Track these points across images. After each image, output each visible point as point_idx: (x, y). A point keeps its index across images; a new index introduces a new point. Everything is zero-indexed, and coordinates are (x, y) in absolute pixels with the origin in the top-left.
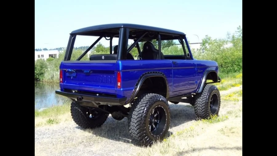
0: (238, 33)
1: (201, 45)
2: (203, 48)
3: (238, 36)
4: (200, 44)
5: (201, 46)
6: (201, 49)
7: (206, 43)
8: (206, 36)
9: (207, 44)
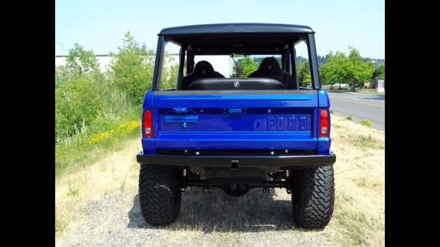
0: (126, 42)
1: (67, 60)
2: (70, 65)
3: (127, 47)
4: (66, 58)
5: (68, 62)
6: (67, 65)
7: (76, 56)
8: (76, 44)
9: (77, 58)
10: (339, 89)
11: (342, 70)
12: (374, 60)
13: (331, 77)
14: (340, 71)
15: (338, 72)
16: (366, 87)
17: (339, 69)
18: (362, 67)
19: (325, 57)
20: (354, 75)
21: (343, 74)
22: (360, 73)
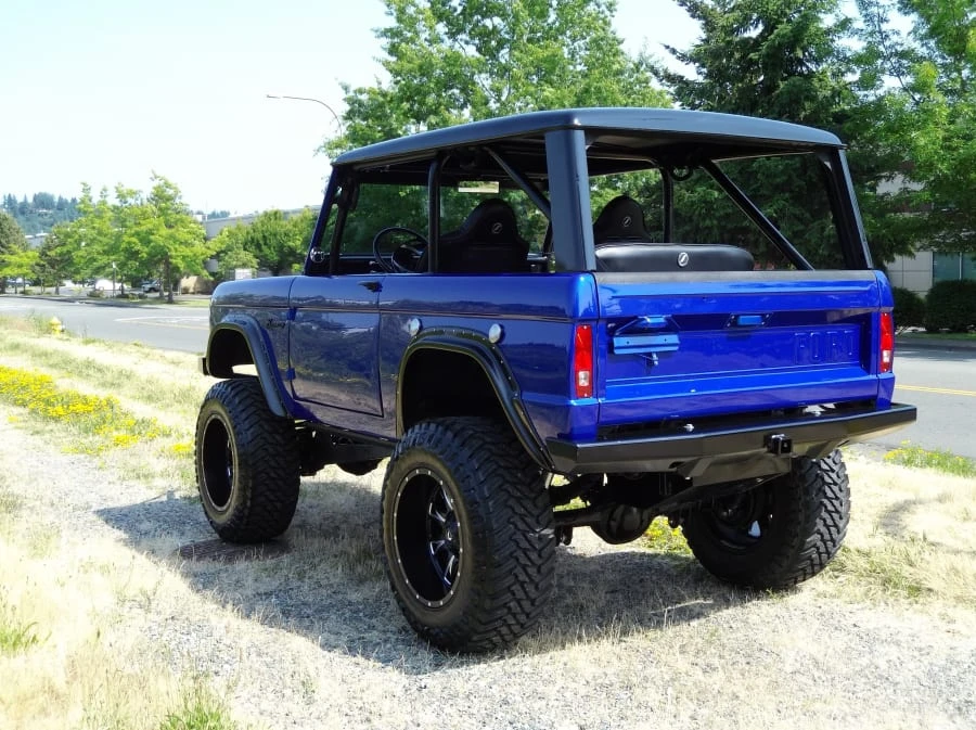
10: (119, 297)
11: (134, 239)
12: (199, 213)
13: (95, 260)
14: (129, 243)
15: (123, 246)
16: (186, 291)
17: (126, 238)
18: (190, 233)
19: (30, 200)
20: (171, 257)
21: (137, 252)
22: (187, 252)
